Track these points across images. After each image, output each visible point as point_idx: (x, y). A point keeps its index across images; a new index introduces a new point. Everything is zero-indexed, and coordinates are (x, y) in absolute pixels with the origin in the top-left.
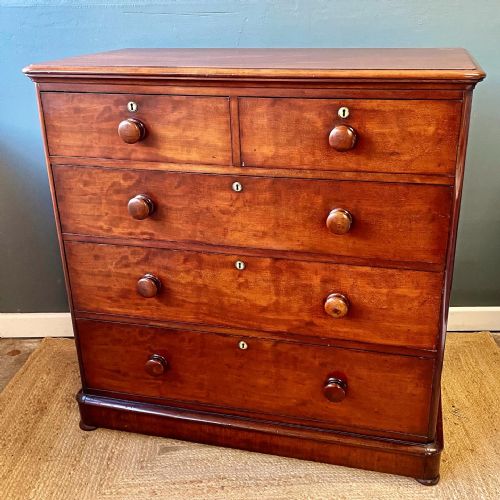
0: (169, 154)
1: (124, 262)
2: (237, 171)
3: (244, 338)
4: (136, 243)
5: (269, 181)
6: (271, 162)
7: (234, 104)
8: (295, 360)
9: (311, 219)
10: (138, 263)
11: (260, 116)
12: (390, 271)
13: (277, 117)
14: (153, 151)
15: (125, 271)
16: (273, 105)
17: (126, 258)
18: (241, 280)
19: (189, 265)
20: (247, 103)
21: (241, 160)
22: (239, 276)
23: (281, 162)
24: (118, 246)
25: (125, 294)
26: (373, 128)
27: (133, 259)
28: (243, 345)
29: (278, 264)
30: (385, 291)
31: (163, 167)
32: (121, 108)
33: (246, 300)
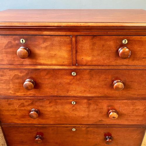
0: (42, 62)
1: (22, 105)
2: (74, 67)
3: (74, 127)
4: (27, 98)
5: (88, 71)
6: (89, 63)
7: (74, 39)
8: (94, 132)
9: (105, 85)
10: (29, 105)
11: (86, 44)
12: (135, 101)
13: (94, 44)
14: (34, 60)
15: (23, 108)
16: (92, 39)
17: (23, 103)
18: (74, 108)
19: (51, 104)
20: (80, 38)
21: (76, 63)
22: (73, 107)
23: (94, 63)
24: (19, 99)
25: (23, 117)
26: (137, 48)
27: (26, 104)
28: (74, 130)
29: (90, 101)
30: (132, 108)
31: (39, 67)
32: (17, 42)
33: (76, 115)
